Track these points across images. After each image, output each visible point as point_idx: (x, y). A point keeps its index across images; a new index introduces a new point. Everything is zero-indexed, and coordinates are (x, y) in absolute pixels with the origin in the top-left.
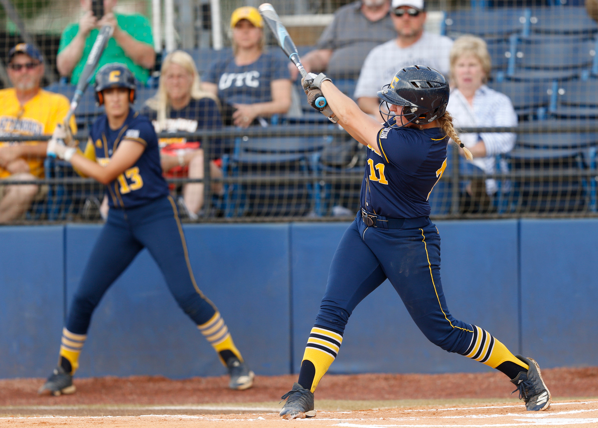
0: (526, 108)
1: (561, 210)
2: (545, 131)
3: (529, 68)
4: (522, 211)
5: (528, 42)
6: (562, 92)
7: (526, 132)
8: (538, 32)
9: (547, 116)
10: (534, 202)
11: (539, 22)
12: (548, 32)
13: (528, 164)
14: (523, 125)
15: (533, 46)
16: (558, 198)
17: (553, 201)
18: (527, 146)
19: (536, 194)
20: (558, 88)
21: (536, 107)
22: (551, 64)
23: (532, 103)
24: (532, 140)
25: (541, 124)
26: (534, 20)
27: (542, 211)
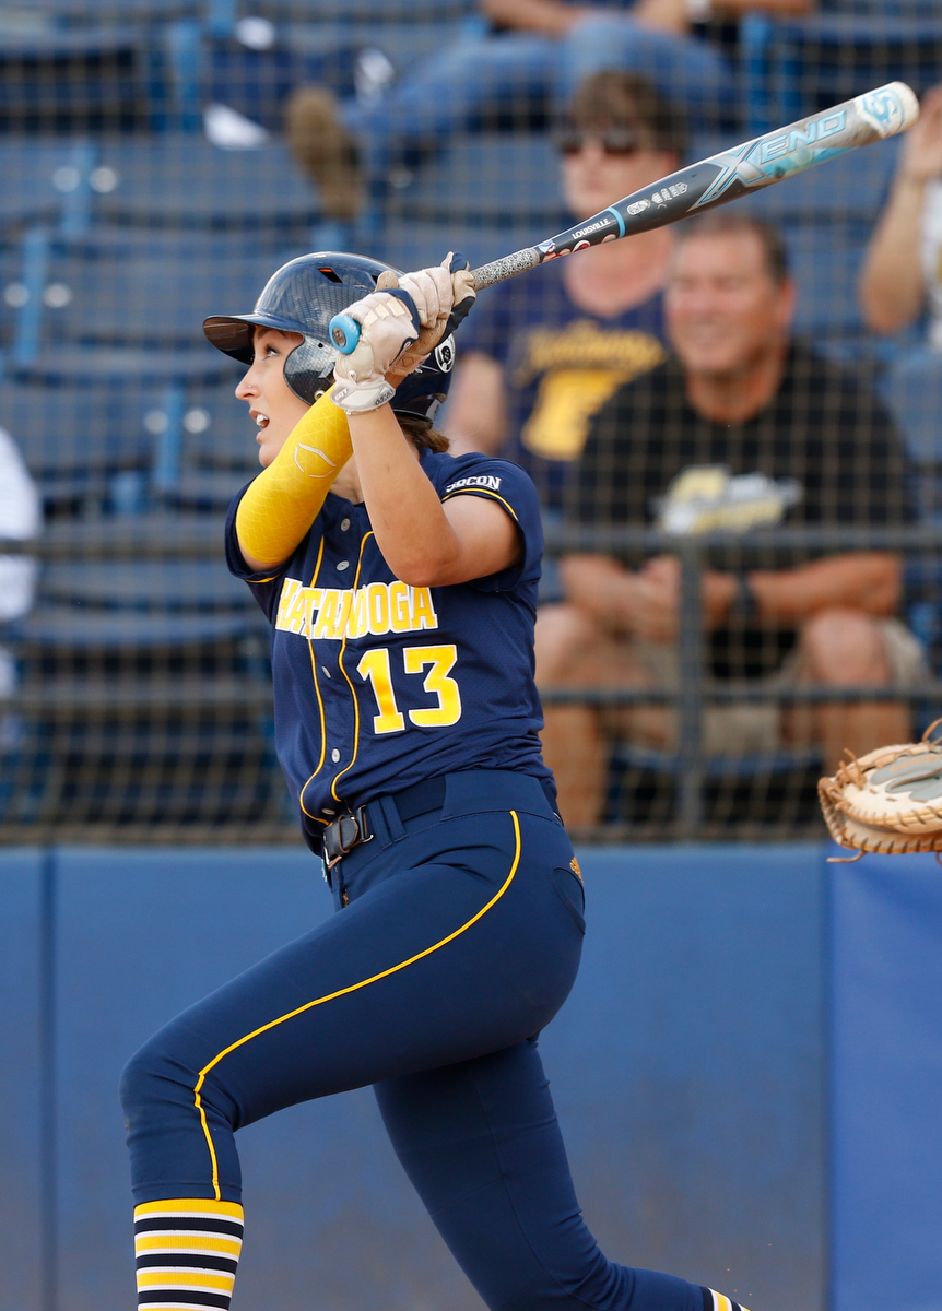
0: (79, 473)
1: (190, 818)
2: (139, 554)
3: (91, 341)
4: (59, 820)
5: (90, 253)
6: (197, 421)
7: (76, 555)
8: (124, 220)
9: (147, 502)
10: (102, 789)
11: (124, 187)
12: (156, 222)
13: (80, 662)
14: (64, 531)
15: (105, 269)
16: (183, 777)
17: (165, 789)
18: (80, 603)
19: (107, 762)
20: (186, 408)
21: (112, 471)
22: (137, 326)
23: (97, 455)
24: (96, 581)
25: (125, 527)
26: (106, 180)
27: (126, 818)
